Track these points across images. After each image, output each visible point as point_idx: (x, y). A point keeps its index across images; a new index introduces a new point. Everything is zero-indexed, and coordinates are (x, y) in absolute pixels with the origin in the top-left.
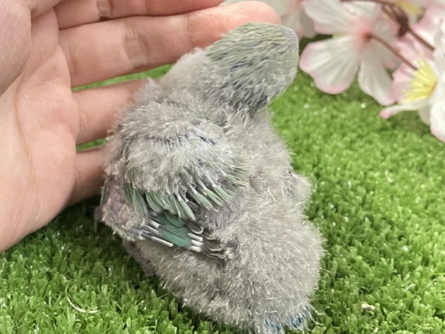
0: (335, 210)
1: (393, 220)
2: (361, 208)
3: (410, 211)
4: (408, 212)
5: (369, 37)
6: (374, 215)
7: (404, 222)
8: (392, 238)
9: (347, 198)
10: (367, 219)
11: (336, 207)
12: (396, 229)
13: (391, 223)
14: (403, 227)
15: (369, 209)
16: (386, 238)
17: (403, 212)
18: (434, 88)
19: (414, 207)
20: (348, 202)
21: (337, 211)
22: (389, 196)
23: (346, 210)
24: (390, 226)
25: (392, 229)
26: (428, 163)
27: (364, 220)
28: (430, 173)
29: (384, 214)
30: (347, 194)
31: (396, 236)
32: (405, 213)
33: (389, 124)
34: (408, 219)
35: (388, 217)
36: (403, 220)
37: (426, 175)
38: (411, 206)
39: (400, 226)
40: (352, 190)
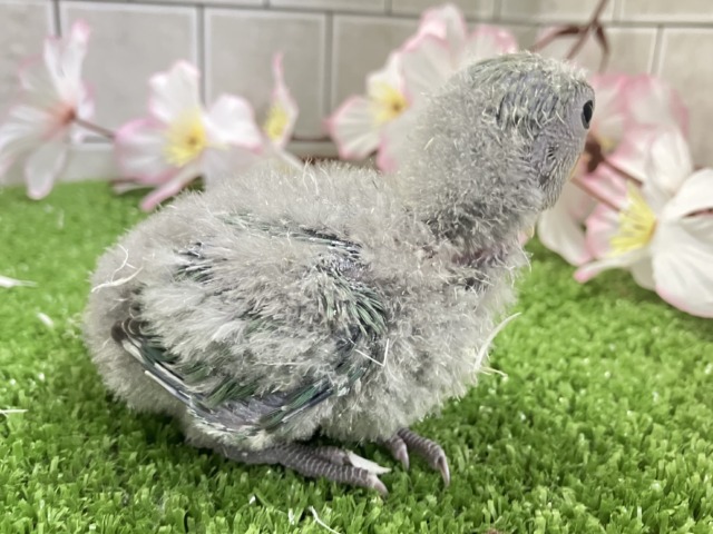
0: (529, 422)
1: (626, 435)
2: (569, 417)
3: (650, 419)
4: (646, 420)
6: (594, 429)
7: (643, 439)
8: (629, 467)
9: (546, 401)
10: (582, 436)
11: (530, 417)
12: (635, 452)
13: (622, 440)
14: (643, 447)
15: (584, 419)
16: (620, 469)
17: (638, 420)
18: (653, 231)
19: (654, 411)
20: (548, 408)
21: (531, 425)
22: (611, 395)
23: (547, 422)
24: (622, 446)
25: (627, 451)
26: (658, 341)
27: (577, 438)
28: (663, 356)
29: (608, 426)
30: (544, 395)
31: (636, 463)
32: (642, 422)
33: (587, 290)
34: (649, 432)
35: (616, 430)
36: (641, 435)
37: (658, 359)
38: (650, 410)
39: (639, 445)
40: (550, 387)
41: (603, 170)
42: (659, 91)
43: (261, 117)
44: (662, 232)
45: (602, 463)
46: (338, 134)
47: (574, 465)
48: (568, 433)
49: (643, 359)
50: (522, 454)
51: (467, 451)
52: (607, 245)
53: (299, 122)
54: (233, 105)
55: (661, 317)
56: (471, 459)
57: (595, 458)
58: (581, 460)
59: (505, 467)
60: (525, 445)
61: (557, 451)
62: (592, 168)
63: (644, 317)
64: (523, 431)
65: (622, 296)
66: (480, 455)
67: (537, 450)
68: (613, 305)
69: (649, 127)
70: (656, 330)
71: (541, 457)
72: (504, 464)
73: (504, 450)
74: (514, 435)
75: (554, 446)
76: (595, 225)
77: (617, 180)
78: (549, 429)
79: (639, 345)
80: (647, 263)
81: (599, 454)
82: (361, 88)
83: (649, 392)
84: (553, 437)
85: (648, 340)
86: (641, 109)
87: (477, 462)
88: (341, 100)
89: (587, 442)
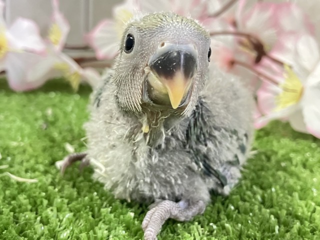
0: (237, 211)
1: (299, 214)
2: (262, 206)
3: (313, 204)
4: (311, 205)
5: (232, 63)
6: (279, 212)
7: (311, 216)
8: (305, 233)
9: (246, 197)
10: (272, 217)
11: (237, 208)
12: (307, 223)
13: (297, 217)
14: (311, 220)
15: (272, 207)
16: (299, 234)
17: (306, 206)
18: (301, 93)
19: (315, 200)
20: (248, 202)
21: (239, 212)
22: (286, 192)
23: (249, 210)
24: (298, 221)
25: (302, 223)
26: (311, 160)
27: (270, 218)
28: (315, 169)
29: (288, 210)
30: (245, 194)
31: (309, 230)
32: (308, 206)
33: (262, 134)
34: (314, 211)
35: (293, 213)
36: (309, 214)
37: (312, 171)
38: (312, 199)
39: (309, 219)
40: (247, 189)
41: (265, 61)
42: (296, 12)
43: (44, 33)
44: (308, 93)
45: (287, 231)
46: (95, 44)
47: (270, 234)
48: (263, 215)
49: (303, 170)
50: (236, 229)
51: (200, 229)
52: (272, 106)
53: (70, 35)
54: (25, 25)
55: (310, 147)
56: (203, 234)
57: (283, 229)
58: (274, 231)
59: (226, 237)
60: (237, 224)
61: (258, 226)
62: (258, 60)
63: (299, 147)
64: (234, 216)
65: (284, 136)
66: (208, 232)
67: (245, 226)
68: (279, 142)
69: (292, 33)
70: (308, 154)
71: (248, 231)
72: (225, 235)
73: (224, 228)
74: (228, 219)
75: (256, 223)
76: (263, 95)
77: (275, 67)
78: (251, 214)
79: (299, 163)
80: (299, 113)
81: (285, 226)
82: (109, 15)
83: (310, 189)
84: (254, 218)
85: (304, 160)
86: (286, 23)
87: (208, 235)
88: (96, 23)
89: (276, 220)
